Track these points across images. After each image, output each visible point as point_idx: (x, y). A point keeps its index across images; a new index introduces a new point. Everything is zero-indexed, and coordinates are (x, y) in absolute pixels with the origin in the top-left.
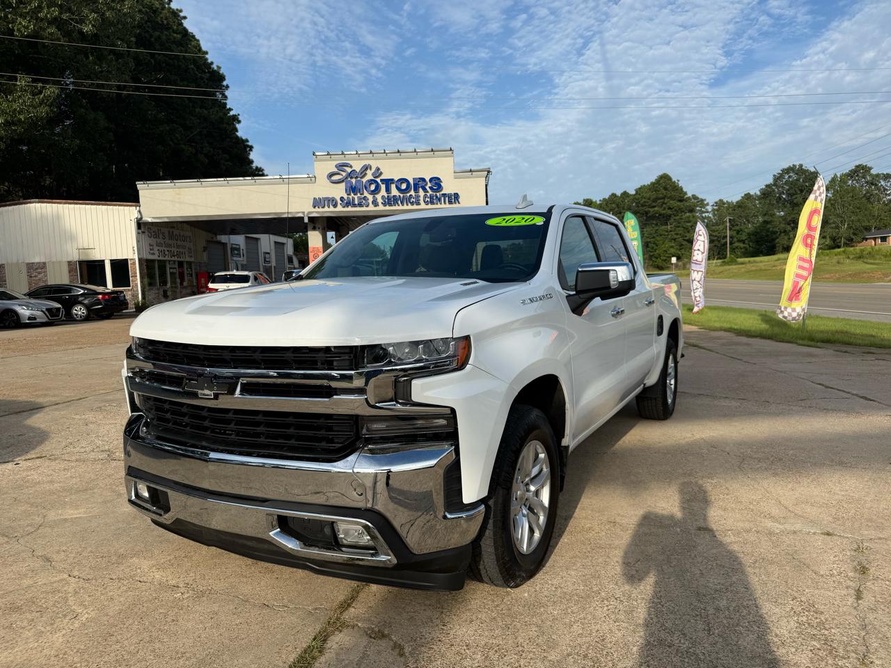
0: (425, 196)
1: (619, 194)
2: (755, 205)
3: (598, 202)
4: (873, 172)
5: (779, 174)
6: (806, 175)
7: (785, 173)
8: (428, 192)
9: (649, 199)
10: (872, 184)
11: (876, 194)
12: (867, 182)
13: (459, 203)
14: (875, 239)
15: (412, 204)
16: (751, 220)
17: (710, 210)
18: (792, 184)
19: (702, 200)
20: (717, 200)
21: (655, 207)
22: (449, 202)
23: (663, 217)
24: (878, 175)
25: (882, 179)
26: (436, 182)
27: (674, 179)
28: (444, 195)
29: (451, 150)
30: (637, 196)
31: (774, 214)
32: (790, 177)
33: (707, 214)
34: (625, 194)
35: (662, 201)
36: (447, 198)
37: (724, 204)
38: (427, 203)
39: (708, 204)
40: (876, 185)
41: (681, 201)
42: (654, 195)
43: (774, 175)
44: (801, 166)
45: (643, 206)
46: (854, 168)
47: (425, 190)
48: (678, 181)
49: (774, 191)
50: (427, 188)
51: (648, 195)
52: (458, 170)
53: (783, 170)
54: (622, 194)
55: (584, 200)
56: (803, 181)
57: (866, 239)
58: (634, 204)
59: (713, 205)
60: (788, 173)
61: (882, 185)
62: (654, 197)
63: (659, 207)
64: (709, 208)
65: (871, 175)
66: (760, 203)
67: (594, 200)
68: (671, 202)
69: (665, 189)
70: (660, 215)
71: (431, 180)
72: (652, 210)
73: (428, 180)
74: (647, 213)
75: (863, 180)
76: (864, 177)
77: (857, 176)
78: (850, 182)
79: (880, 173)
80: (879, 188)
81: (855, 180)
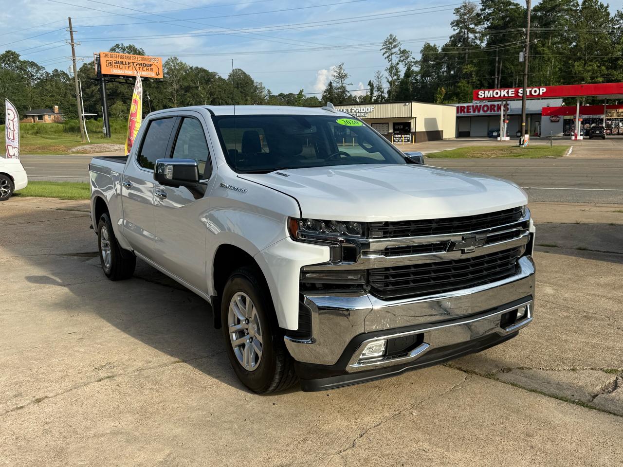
4: (21, 58)
10: (21, 69)
11: (26, 78)
12: (17, 67)
14: (33, 117)
24: (25, 62)
25: (29, 66)
40: (25, 70)
57: (27, 117)
61: (29, 71)
65: (19, 61)
75: (14, 65)
76: (14, 62)
77: (9, 60)
78: (3, 65)
79: (26, 60)
80: (27, 73)
81: (7, 64)
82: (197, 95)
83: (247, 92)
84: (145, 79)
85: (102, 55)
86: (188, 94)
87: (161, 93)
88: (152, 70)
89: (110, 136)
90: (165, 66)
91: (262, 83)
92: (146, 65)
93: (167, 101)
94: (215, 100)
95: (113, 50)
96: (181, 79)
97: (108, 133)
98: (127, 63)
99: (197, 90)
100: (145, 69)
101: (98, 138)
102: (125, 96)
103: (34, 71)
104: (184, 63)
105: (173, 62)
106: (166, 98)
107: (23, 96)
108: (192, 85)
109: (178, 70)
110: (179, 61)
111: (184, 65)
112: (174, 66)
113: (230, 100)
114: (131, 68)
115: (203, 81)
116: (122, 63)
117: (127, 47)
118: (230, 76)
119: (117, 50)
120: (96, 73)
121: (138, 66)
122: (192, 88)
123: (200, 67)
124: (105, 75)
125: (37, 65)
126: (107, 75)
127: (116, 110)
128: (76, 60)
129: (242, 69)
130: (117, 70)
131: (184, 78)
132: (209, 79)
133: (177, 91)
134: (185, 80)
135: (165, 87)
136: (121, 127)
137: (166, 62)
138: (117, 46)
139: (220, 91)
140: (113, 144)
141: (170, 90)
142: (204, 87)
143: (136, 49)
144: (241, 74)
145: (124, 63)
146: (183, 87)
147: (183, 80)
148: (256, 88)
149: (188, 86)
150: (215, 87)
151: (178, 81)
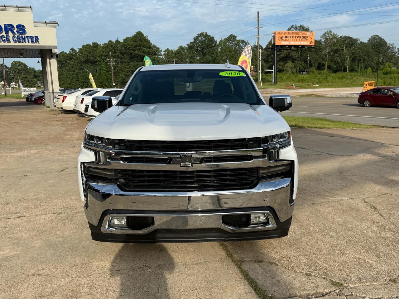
0: (14, 37)
1: (114, 41)
2: (185, 53)
3: (102, 45)
4: (237, 39)
5: (196, 36)
6: (209, 38)
7: (199, 36)
8: (15, 34)
9: (132, 46)
10: (237, 45)
11: (239, 50)
12: (235, 44)
13: (39, 43)
15: (4, 41)
16: (184, 61)
17: (163, 54)
18: (203, 42)
19: (159, 48)
20: (166, 49)
21: (136, 50)
22: (31, 41)
23: (140, 57)
24: (239, 41)
25: (241, 43)
26: (21, 28)
27: (145, 35)
28: (28, 37)
29: (31, 8)
30: (124, 43)
31: (195, 59)
32: (201, 39)
33: (161, 57)
34: (117, 41)
35: (139, 47)
36: (30, 39)
37: (170, 51)
38: (15, 41)
39: (161, 51)
40: (239, 46)
41: (149, 48)
42: (134, 44)
43: (194, 37)
44: (206, 33)
45: (129, 49)
46: (229, 36)
47: (13, 33)
48: (147, 36)
49: (194, 46)
50: (15, 31)
51: (131, 43)
52: (36, 21)
53: (198, 35)
54: (115, 41)
55: (93, 43)
56: (208, 41)
58: (123, 48)
59: (164, 52)
60: (200, 36)
61: (241, 46)
62: (135, 44)
63: (138, 51)
64: (162, 53)
65: (236, 40)
66: (188, 52)
67: (99, 44)
68: (144, 48)
69: (141, 41)
70: (139, 55)
71: (18, 26)
72: (134, 52)
73: (15, 26)
74: (131, 54)
75: (233, 43)
76: (233, 41)
77: (231, 40)
78: (228, 43)
79: (240, 39)
80: (239, 47)
81: (230, 42)
82: (343, 55)
83: (381, 51)
84: (302, 46)
85: (276, 33)
86: (337, 55)
87: (317, 54)
88: (307, 40)
89: (276, 83)
90: (323, 37)
91: (393, 44)
92: (304, 37)
93: (321, 59)
94: (356, 58)
95: (290, 29)
96: (332, 45)
97: (275, 82)
98: (292, 37)
99: (343, 51)
100: (303, 40)
101: (269, 85)
102: (294, 58)
103: (244, 45)
104: (335, 34)
105: (328, 34)
106: (320, 58)
107: (235, 61)
108: (340, 48)
109: (332, 39)
110: (332, 33)
111: (336, 35)
112: (329, 37)
113: (367, 57)
114: (294, 40)
115: (348, 45)
116: (289, 37)
117: (299, 27)
118: (369, 41)
119: (292, 29)
120: (272, 45)
121: (299, 38)
122: (339, 50)
123: (347, 36)
124: (277, 46)
125: (245, 42)
126: (279, 45)
127: (287, 67)
128: (259, 38)
129: (378, 35)
130: (285, 42)
131: (335, 44)
132: (352, 43)
133: (329, 53)
134: (335, 46)
135: (321, 51)
136: (286, 78)
137: (324, 34)
138: (293, 26)
139: (359, 52)
140: (275, 89)
141: (324, 52)
142: (348, 49)
143: (305, 27)
144: (378, 38)
145: (290, 37)
146: (333, 50)
147: (334, 45)
148: (389, 47)
149: (337, 49)
150: (356, 48)
151: (331, 46)
